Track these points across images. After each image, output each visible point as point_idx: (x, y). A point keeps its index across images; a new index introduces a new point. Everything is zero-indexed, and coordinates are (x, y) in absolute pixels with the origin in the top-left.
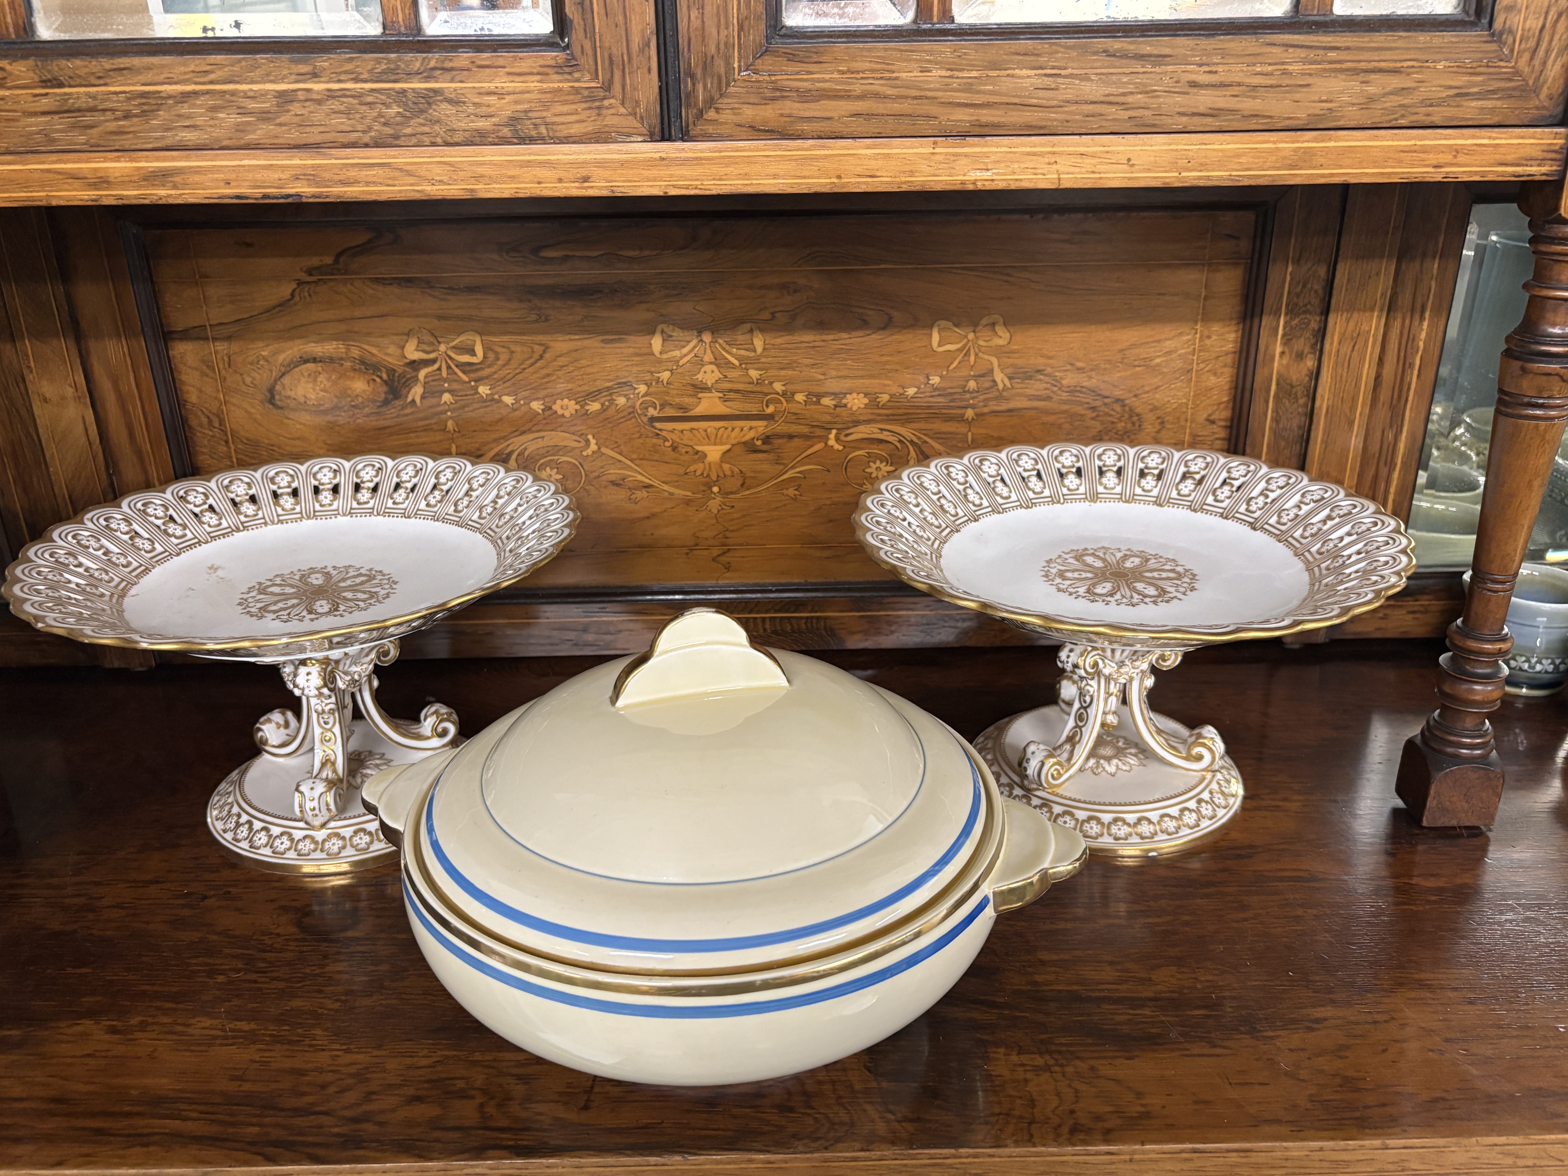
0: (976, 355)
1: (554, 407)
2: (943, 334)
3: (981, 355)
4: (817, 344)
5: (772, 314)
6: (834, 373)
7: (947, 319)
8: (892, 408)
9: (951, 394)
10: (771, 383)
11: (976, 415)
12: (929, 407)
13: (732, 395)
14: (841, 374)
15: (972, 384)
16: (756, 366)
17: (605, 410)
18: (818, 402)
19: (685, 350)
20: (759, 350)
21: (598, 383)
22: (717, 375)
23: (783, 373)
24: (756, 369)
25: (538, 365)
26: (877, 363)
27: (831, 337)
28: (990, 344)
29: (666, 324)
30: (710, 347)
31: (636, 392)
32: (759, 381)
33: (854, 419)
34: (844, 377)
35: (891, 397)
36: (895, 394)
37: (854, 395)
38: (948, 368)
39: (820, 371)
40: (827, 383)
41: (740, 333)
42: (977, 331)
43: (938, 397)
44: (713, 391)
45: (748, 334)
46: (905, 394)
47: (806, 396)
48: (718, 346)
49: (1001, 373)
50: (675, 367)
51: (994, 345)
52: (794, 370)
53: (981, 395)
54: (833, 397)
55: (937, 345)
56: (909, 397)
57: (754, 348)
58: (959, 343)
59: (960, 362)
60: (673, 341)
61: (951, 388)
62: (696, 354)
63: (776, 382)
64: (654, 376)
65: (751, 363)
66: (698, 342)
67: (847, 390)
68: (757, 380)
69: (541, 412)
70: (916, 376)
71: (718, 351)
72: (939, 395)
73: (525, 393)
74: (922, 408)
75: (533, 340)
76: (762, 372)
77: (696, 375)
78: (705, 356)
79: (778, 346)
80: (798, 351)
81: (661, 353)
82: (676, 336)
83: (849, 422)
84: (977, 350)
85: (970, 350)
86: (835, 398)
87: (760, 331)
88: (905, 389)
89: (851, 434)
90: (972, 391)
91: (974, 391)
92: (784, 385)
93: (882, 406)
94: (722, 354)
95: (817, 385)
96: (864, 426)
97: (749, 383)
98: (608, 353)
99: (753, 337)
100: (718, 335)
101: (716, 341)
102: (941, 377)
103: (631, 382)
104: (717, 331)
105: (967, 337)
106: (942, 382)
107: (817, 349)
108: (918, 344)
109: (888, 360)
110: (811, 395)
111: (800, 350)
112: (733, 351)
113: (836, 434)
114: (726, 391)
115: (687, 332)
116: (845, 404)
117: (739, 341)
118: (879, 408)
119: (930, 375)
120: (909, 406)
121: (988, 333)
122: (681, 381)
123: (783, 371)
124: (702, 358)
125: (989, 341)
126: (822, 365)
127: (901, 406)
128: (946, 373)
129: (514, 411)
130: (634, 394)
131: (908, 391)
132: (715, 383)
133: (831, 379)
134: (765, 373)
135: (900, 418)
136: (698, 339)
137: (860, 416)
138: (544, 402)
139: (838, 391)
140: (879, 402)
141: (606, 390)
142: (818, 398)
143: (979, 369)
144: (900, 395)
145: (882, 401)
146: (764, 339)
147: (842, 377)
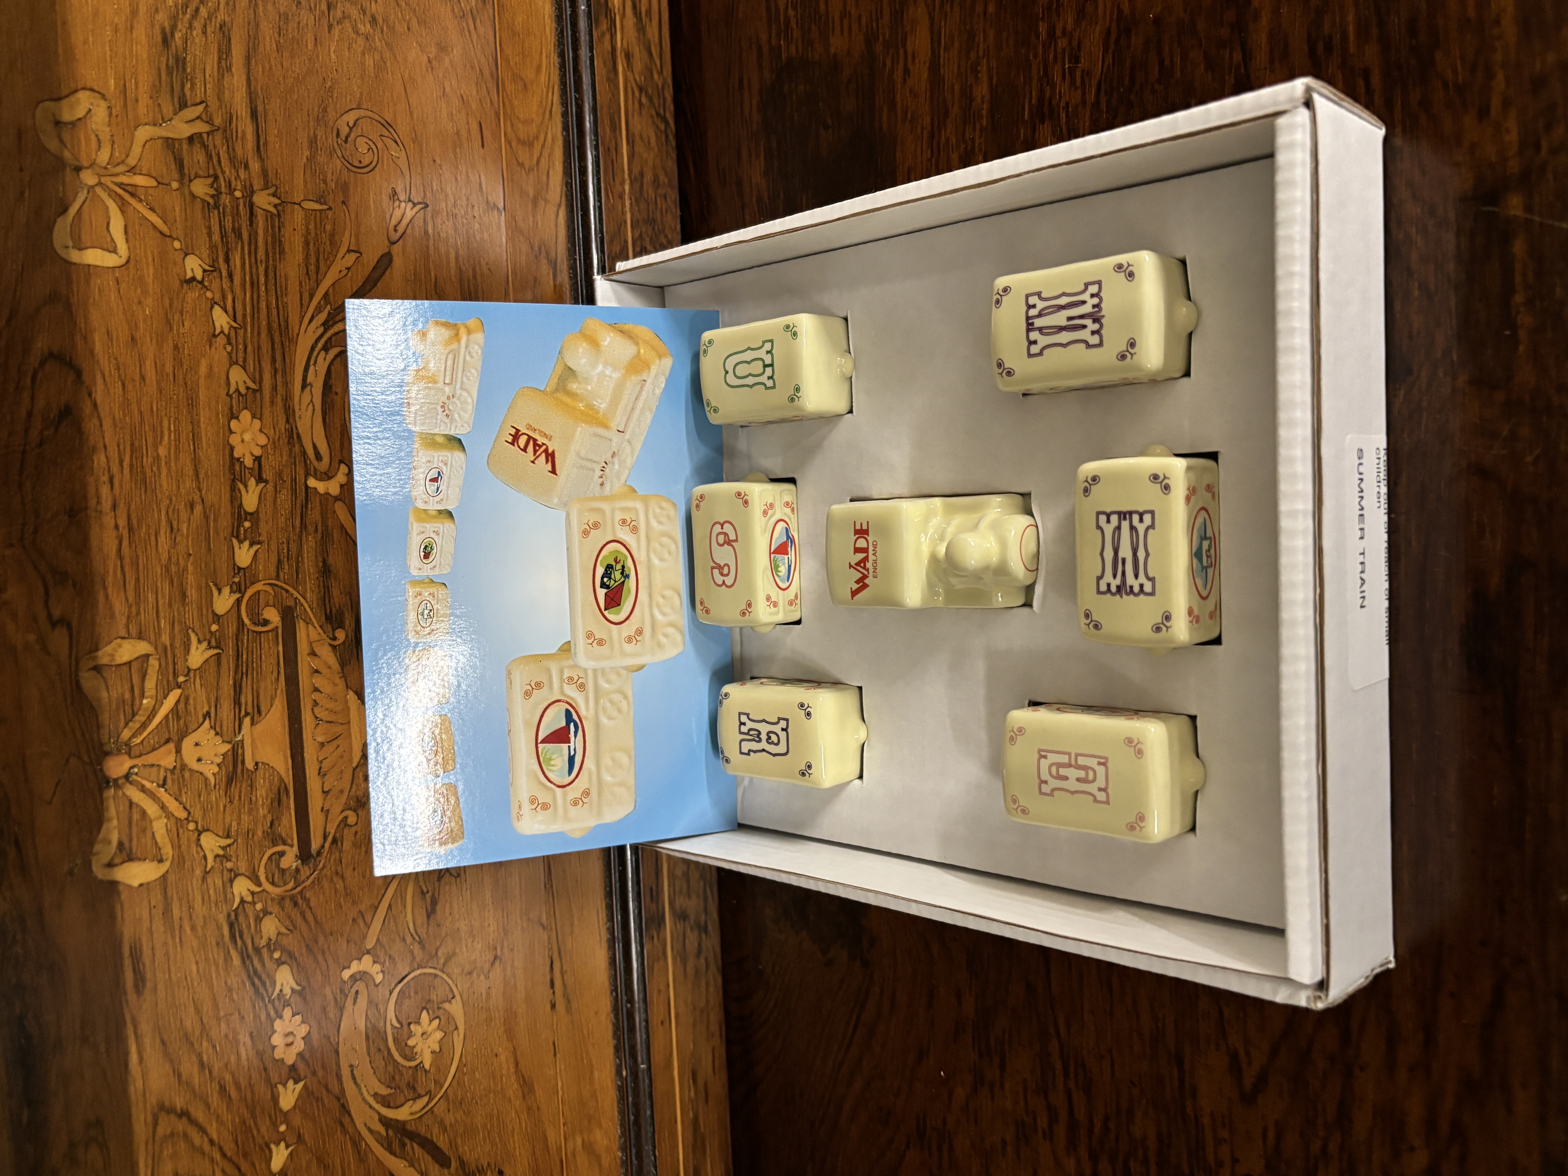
0: (132, 170)
1: (290, 1060)
2: (86, 238)
3: (132, 161)
4: (122, 523)
5: (54, 624)
6: (189, 483)
7: (50, 229)
8: (258, 361)
9: (223, 235)
10: (217, 618)
11: (266, 187)
12: (254, 286)
13: (247, 698)
14: (189, 470)
15: (201, 188)
16: (179, 652)
17: (291, 955)
18: (254, 517)
19: (152, 809)
20: (143, 648)
21: (233, 981)
22: (204, 734)
23: (192, 593)
24: (187, 650)
25: (199, 1114)
26: (160, 391)
27: (105, 490)
28: (105, 137)
29: (90, 861)
30: (140, 756)
31: (249, 899)
32: (213, 643)
33: (284, 440)
34: (196, 462)
35: (236, 363)
36: (230, 354)
37: (234, 440)
38: (166, 236)
39: (184, 515)
40: (210, 498)
41: (104, 694)
42: (77, 163)
43: (231, 263)
44: (239, 738)
45: (105, 675)
46: (226, 331)
47: (241, 542)
48: (137, 740)
49: (173, 122)
50: (192, 826)
51: (107, 129)
52: (185, 569)
53: (223, 172)
54: (241, 487)
55: (113, 255)
56: (234, 325)
57: (140, 660)
58: (107, 208)
59: (152, 209)
60: (131, 840)
61: (210, 234)
62: (159, 786)
63: (212, 607)
64: (212, 867)
65: (174, 664)
66: (131, 783)
67: (224, 455)
68: (210, 647)
69: (300, 1085)
70: (188, 307)
71: (151, 736)
72: (227, 260)
73: (265, 1127)
74: (255, 296)
75: (147, 1143)
76: (194, 638)
77: (206, 779)
78: (162, 763)
79: (130, 607)
80: (140, 562)
81: (161, 861)
82: (119, 833)
83: (290, 450)
84: (121, 168)
85: (122, 184)
86: (241, 482)
87: (97, 650)
88: (217, 332)
89: (315, 447)
90: (216, 190)
91: (215, 185)
92: (220, 591)
93: (254, 382)
94: (157, 726)
95: (215, 520)
96: (297, 419)
97: (219, 664)
98: (167, 976)
99: (113, 663)
100: (112, 740)
101: (127, 744)
102: (186, 255)
103: (229, 915)
104: (101, 745)
105: (93, 187)
106: (197, 253)
107: (135, 521)
108: (113, 299)
109: (153, 364)
110: (238, 531)
111: (137, 557)
112: (148, 703)
113: (316, 479)
114: (237, 711)
115: (107, 810)
116: (254, 460)
117: (123, 694)
118: (260, 390)
119: (182, 278)
120: (253, 326)
121: (79, 140)
122: (222, 809)
123: (189, 593)
124: (166, 770)
125: (99, 140)
126: (171, 510)
127: (252, 342)
128: (174, 239)
129: (300, 1138)
130: (254, 903)
131: (222, 327)
132: (222, 736)
133: (200, 491)
134: (194, 631)
135: (278, 346)
136: (123, 784)
137: (277, 429)
138: (280, 1083)
139: (229, 476)
140: (248, 388)
141: (248, 962)
142: (243, 516)
143: (165, 170)
144: (229, 343)
145: (245, 382)
146: (116, 639)
147: (196, 467)
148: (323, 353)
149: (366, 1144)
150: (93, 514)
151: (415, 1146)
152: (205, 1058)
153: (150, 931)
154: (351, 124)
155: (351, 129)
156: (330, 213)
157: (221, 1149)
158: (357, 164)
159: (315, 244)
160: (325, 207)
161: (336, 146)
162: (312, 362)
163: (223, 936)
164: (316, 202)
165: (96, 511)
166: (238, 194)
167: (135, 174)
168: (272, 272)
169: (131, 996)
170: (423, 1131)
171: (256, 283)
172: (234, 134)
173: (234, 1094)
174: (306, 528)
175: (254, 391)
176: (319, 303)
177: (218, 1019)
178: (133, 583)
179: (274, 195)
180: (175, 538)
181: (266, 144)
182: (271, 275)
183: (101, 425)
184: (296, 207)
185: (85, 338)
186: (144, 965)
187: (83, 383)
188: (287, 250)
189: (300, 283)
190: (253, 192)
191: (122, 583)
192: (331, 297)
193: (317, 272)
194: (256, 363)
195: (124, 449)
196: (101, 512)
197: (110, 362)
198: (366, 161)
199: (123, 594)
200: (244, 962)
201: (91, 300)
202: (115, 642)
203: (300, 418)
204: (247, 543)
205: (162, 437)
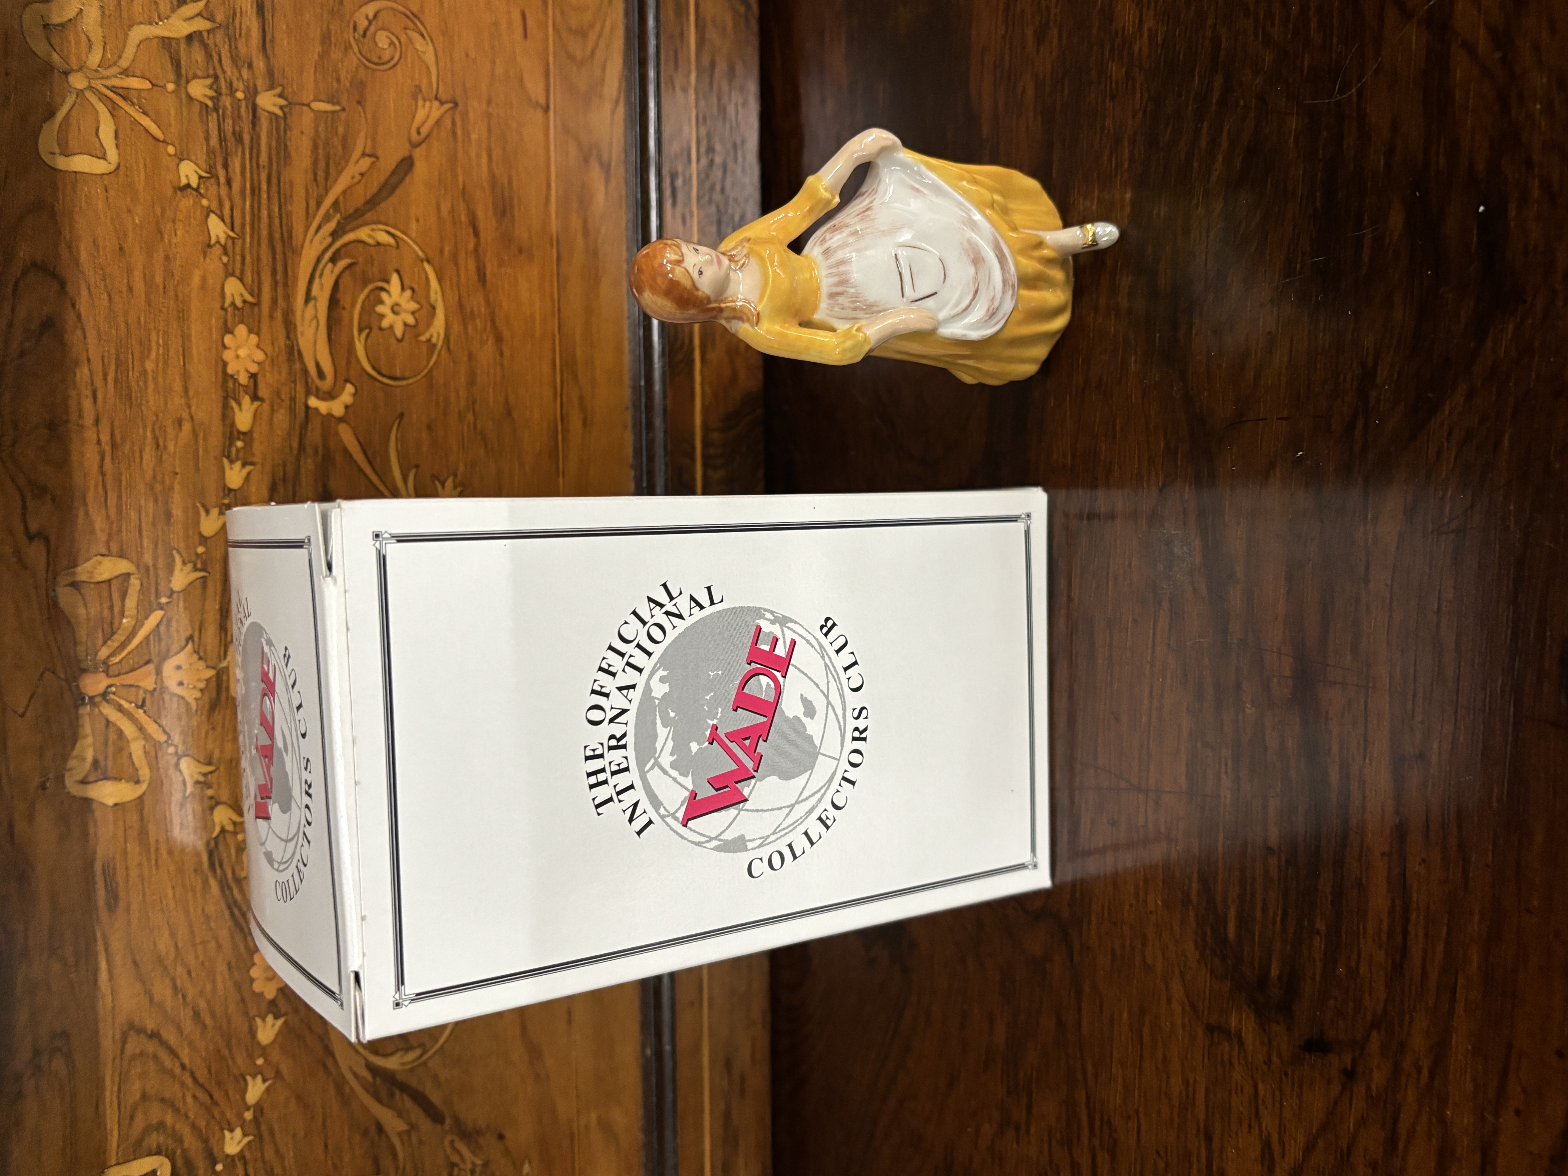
0: (126, 73)
1: (268, 995)
2: (73, 144)
3: (124, 63)
4: (105, 438)
5: (31, 538)
6: (178, 400)
7: (36, 135)
8: (258, 273)
9: (222, 139)
10: (204, 540)
11: (272, 87)
12: (255, 191)
14: (178, 386)
15: (199, 89)
16: (162, 573)
18: (247, 436)
19: (129, 730)
20: (123, 566)
21: (211, 909)
22: (186, 658)
23: (177, 512)
24: (171, 571)
25: (172, 1039)
26: (149, 303)
27: (87, 404)
28: (96, 39)
29: (63, 776)
30: (119, 675)
31: (230, 828)
32: (199, 566)
33: (284, 356)
34: (186, 377)
35: (233, 275)
36: (225, 265)
37: (228, 355)
38: (158, 140)
39: (171, 431)
40: (200, 415)
41: (82, 611)
42: (67, 67)
43: (230, 170)
44: (224, 664)
45: (83, 591)
46: (223, 241)
47: (232, 462)
48: (116, 659)
49: (171, 20)
50: (171, 750)
51: (100, 30)
52: (171, 488)
53: (224, 72)
54: (234, 404)
55: (102, 161)
56: (232, 234)
57: (120, 579)
58: (97, 112)
59: (145, 113)
60: (106, 759)
61: (207, 139)
62: (137, 707)
63: (199, 527)
64: (192, 794)
65: (157, 585)
66: (108, 701)
67: (216, 372)
68: (196, 569)
69: (280, 1021)
70: (180, 216)
71: (131, 656)
72: (226, 166)
73: (241, 1059)
74: (256, 205)
75: (114, 1059)
76: (178, 560)
77: (188, 704)
78: (141, 684)
79: (111, 523)
80: (124, 478)
81: (137, 782)
82: (95, 750)
83: (290, 368)
84: (114, 70)
85: (114, 87)
86: (235, 399)
87: (75, 565)
88: (213, 242)
89: (318, 365)
90: (216, 91)
91: (215, 87)
92: (207, 512)
93: (252, 295)
94: (137, 646)
95: (205, 439)
96: (299, 335)
97: (204, 587)
98: (141, 897)
99: (93, 580)
100: (89, 658)
101: (105, 662)
102: (181, 160)
103: (208, 843)
104: (78, 661)
105: (82, 91)
106: (193, 158)
107: (118, 437)
108: (100, 206)
109: (142, 275)
110: (229, 452)
111: (120, 474)
112: (128, 622)
113: (318, 397)
114: (223, 636)
115: (83, 726)
116: (250, 377)
117: (101, 613)
118: (258, 304)
119: (176, 185)
120: (252, 236)
121: (69, 42)
122: (203, 734)
123: (174, 512)
124: (146, 691)
125: (89, 41)
126: (157, 427)
127: (251, 253)
128: (168, 144)
129: (278, 1074)
130: (235, 833)
131: (217, 236)
132: (206, 661)
133: (189, 407)
134: (179, 552)
135: (279, 257)
136: (100, 702)
137: (276, 346)
138: (259, 1016)
139: (220, 393)
140: (245, 302)
141: (227, 892)
142: (236, 436)
143: (159, 71)
144: (226, 253)
145: (242, 295)
146: (96, 555)
147: (185, 382)
148: (330, 265)
149: (352, 1089)
150: (74, 428)
151: (405, 1097)
152: (179, 983)
153: (125, 851)
154: (371, 16)
155: (370, 22)
156: (343, 115)
157: (193, 1075)
158: (375, 59)
159: (324, 149)
160: (337, 108)
161: (352, 40)
162: (318, 274)
163: (201, 863)
164: (328, 102)
165: (78, 425)
166: (240, 95)
167: (127, 76)
168: (276, 180)
169: (103, 914)
170: (414, 1083)
171: (257, 191)
172: (238, 31)
173: (208, 1021)
174: (305, 449)
175: (252, 304)
176: (328, 212)
177: (194, 945)
178: (115, 500)
179: (281, 96)
180: (161, 456)
181: (273, 41)
182: (274, 181)
183: (85, 337)
184: (305, 108)
185: (70, 247)
186: (117, 883)
187: (66, 293)
188: (293, 154)
189: (307, 190)
190: (256, 93)
191: (103, 499)
192: (342, 205)
193: (327, 179)
194: (256, 276)
195: (109, 363)
196: (82, 427)
197: (96, 272)
198: (386, 56)
199: (104, 512)
200: (223, 891)
201: (77, 209)
202: (95, 558)
203: (302, 333)
204: (238, 464)
205: (149, 351)
